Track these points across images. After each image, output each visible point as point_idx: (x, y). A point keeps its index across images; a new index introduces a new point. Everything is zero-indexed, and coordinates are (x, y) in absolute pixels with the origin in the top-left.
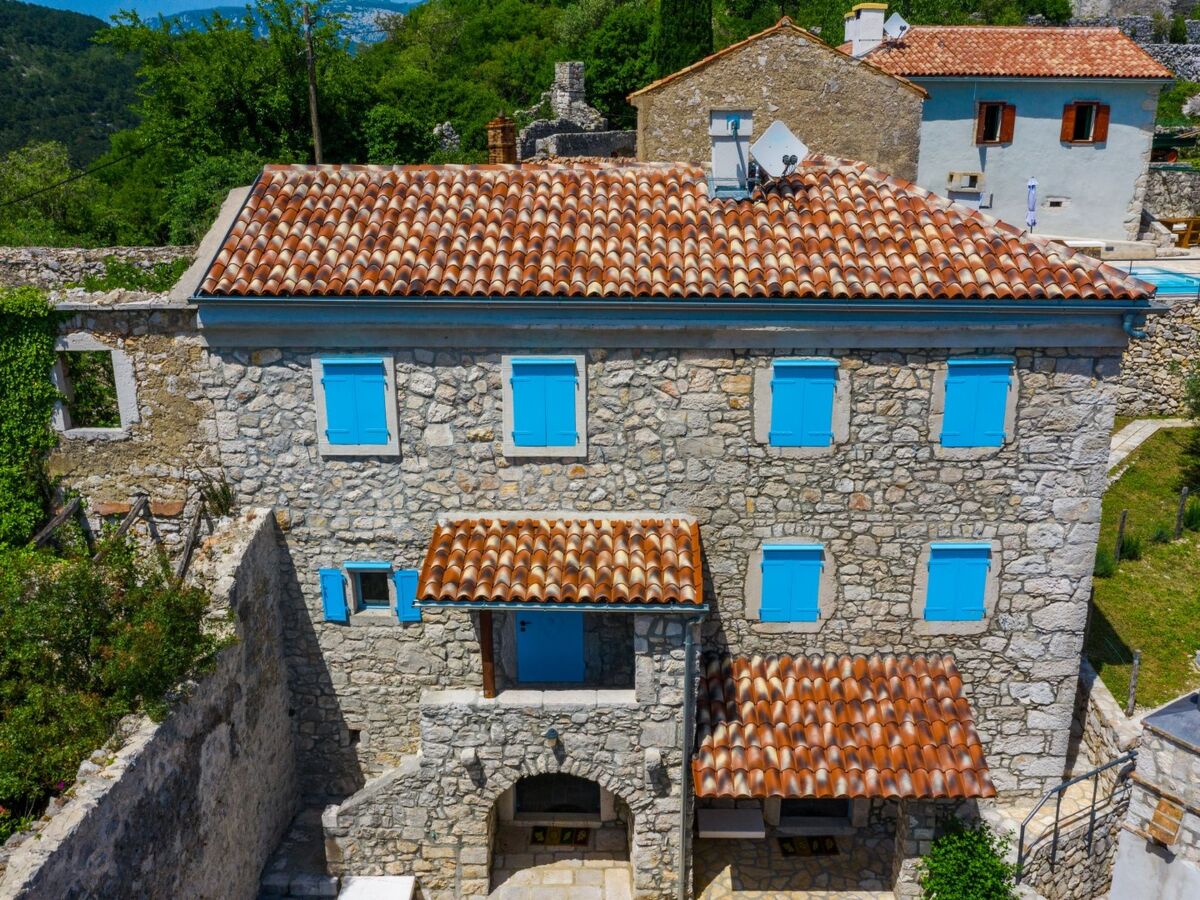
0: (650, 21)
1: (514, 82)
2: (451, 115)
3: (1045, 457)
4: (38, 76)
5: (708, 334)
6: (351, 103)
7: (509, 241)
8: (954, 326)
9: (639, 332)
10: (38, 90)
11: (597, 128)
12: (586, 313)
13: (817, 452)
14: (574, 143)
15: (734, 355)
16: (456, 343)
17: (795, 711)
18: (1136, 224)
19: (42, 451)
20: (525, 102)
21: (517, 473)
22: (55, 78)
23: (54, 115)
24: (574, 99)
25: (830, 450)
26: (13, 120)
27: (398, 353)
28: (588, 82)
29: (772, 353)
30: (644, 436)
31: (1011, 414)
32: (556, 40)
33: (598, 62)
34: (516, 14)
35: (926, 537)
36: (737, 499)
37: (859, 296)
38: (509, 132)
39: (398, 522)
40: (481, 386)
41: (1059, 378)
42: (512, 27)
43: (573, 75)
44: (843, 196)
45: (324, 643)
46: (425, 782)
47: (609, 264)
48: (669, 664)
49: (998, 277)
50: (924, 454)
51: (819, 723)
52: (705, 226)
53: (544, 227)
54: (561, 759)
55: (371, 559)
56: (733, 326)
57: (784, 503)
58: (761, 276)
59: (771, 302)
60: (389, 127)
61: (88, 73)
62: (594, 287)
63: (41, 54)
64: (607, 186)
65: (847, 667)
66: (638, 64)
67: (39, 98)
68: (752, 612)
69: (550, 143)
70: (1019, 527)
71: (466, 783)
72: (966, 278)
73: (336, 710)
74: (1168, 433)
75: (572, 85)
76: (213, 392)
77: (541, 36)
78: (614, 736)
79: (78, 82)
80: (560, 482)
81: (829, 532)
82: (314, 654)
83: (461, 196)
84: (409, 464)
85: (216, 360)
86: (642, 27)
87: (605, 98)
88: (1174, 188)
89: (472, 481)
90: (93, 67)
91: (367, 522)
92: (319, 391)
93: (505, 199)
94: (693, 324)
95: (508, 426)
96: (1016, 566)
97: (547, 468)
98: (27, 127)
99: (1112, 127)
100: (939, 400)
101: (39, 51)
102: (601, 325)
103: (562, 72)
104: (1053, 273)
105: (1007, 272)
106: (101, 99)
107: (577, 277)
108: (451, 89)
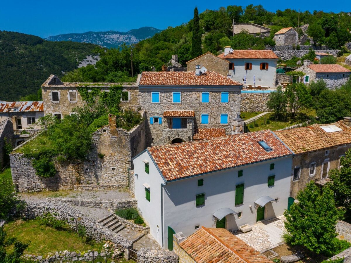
0: (190, 47)
1: (164, 58)
2: (153, 65)
3: (233, 104)
4: (23, 52)
5: (195, 89)
6: (136, 63)
7: (173, 80)
8: (221, 88)
9: (187, 89)
10: (23, 56)
11: (180, 67)
12: (181, 87)
13: (207, 103)
14: (176, 70)
15: (198, 92)
16: (167, 90)
17: (205, 132)
18: (275, 83)
19: (119, 103)
20: (166, 62)
21: (173, 106)
22: (28, 53)
23: (27, 63)
24: (176, 62)
25: (209, 103)
26: (16, 64)
27: (160, 92)
28: (178, 59)
29: (202, 92)
30: (188, 101)
31: (229, 98)
32: (172, 50)
33: (180, 55)
34: (163, 45)
35: (220, 113)
36: (198, 109)
37: (211, 85)
38: (165, 68)
39: (160, 111)
40: (170, 95)
41: (234, 95)
42: (162, 47)
43: (176, 57)
44: (211, 75)
45: (150, 127)
46: (163, 139)
47: (184, 82)
48: (191, 124)
49: (226, 83)
50: (219, 103)
51: (208, 133)
52: (195, 78)
53: (176, 78)
54: (179, 136)
55: (156, 116)
56: (197, 88)
57: (204, 109)
58: (201, 83)
59: (202, 86)
60: (144, 67)
61: (36, 52)
62: (182, 84)
63: (23, 47)
64: (184, 74)
65: (212, 129)
66: (188, 55)
67: (23, 59)
68: (200, 123)
69: (173, 69)
70: (231, 112)
71: (168, 140)
72: (223, 83)
73: (151, 136)
74: (269, 113)
75: (175, 59)
76: (139, 96)
77: (169, 49)
78: (184, 133)
79: (34, 54)
80: (178, 107)
81: (209, 113)
82: (149, 128)
83: (166, 75)
84: (161, 105)
85: (140, 93)
86: (189, 48)
87: (181, 61)
88: (285, 78)
89: (168, 106)
90: (38, 50)
91: (156, 112)
92: (151, 96)
93: (172, 75)
94: (193, 88)
95: (173, 100)
96: (231, 117)
97: (177, 105)
98: (20, 66)
99: (269, 67)
100: (221, 97)
101: (23, 46)
102: (183, 88)
103: (173, 57)
104: (233, 83)
105: (228, 83)
106: (40, 59)
107: (180, 83)
108: (153, 60)
